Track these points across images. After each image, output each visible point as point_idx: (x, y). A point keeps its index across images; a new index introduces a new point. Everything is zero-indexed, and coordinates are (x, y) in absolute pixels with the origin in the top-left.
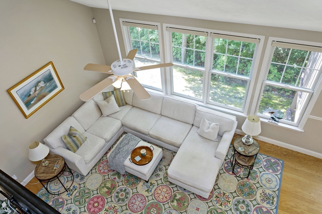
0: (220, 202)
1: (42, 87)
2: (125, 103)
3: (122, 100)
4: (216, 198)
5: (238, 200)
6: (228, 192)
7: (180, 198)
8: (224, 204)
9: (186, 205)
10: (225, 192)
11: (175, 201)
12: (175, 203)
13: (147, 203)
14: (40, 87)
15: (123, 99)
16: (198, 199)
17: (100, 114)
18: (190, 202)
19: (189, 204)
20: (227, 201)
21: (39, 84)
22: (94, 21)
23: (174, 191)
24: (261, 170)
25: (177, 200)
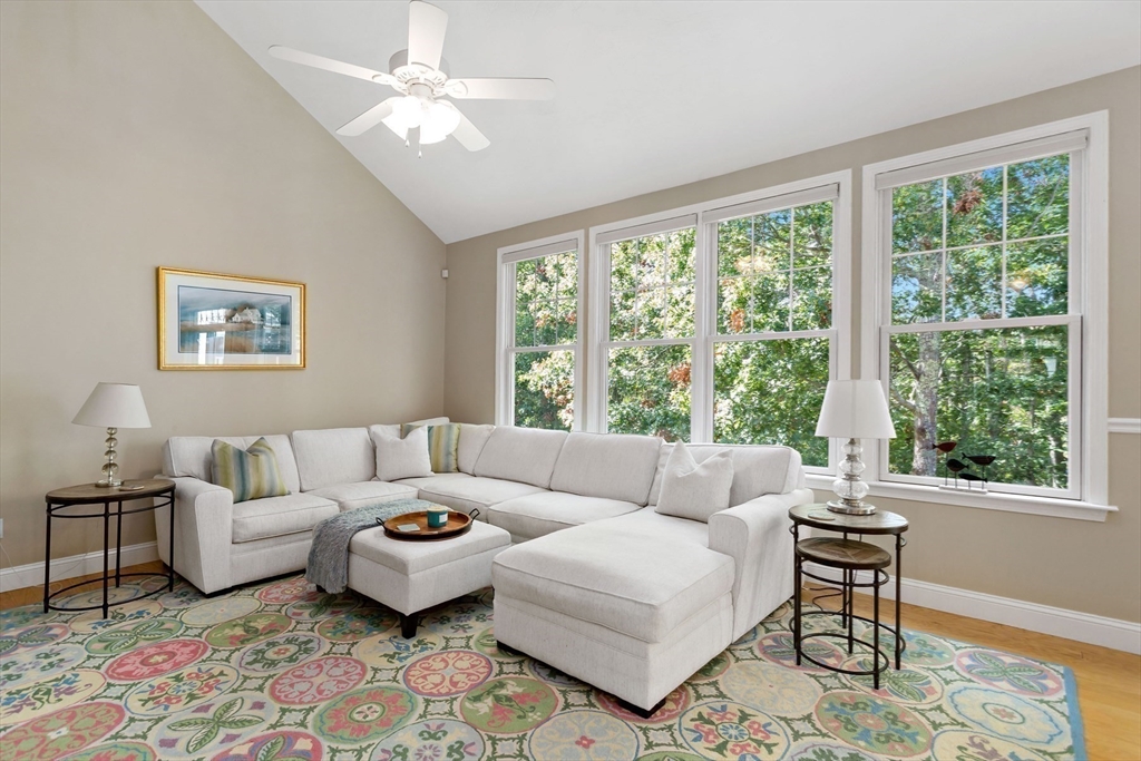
0: (716, 737)
1: (249, 322)
2: (454, 466)
3: (448, 454)
4: (698, 722)
5: (825, 749)
6: (770, 714)
7: (517, 695)
8: (738, 749)
9: (530, 720)
10: (748, 711)
11: (489, 701)
12: (485, 706)
13: (361, 686)
14: (244, 318)
15: (454, 453)
16: (601, 709)
17: (370, 473)
18: (558, 711)
19: (548, 719)
20: (759, 743)
21: (247, 311)
22: (445, 274)
23: (501, 672)
24: (949, 675)
25: (498, 699)
